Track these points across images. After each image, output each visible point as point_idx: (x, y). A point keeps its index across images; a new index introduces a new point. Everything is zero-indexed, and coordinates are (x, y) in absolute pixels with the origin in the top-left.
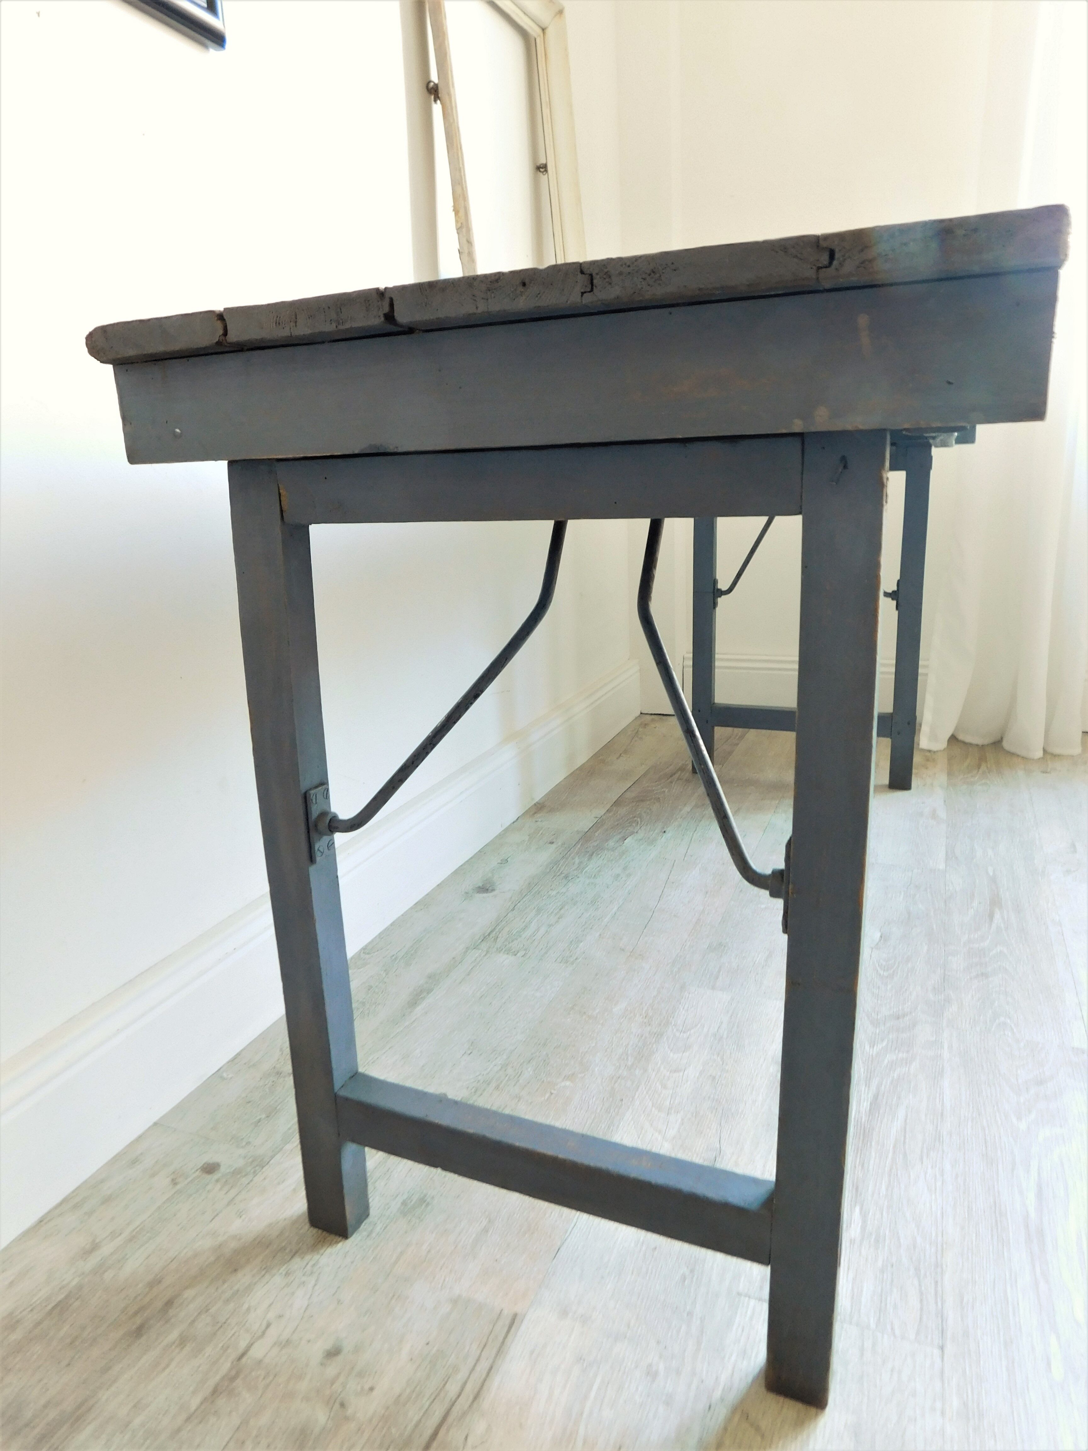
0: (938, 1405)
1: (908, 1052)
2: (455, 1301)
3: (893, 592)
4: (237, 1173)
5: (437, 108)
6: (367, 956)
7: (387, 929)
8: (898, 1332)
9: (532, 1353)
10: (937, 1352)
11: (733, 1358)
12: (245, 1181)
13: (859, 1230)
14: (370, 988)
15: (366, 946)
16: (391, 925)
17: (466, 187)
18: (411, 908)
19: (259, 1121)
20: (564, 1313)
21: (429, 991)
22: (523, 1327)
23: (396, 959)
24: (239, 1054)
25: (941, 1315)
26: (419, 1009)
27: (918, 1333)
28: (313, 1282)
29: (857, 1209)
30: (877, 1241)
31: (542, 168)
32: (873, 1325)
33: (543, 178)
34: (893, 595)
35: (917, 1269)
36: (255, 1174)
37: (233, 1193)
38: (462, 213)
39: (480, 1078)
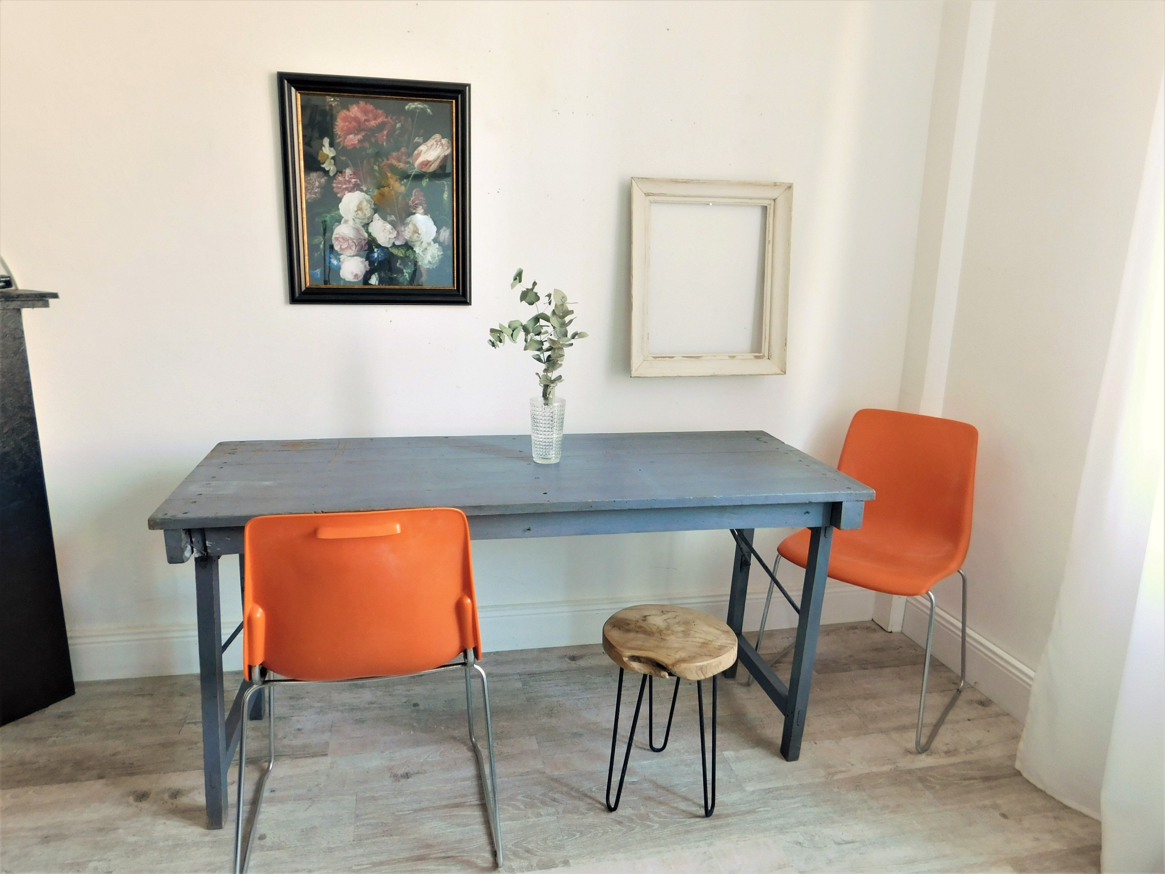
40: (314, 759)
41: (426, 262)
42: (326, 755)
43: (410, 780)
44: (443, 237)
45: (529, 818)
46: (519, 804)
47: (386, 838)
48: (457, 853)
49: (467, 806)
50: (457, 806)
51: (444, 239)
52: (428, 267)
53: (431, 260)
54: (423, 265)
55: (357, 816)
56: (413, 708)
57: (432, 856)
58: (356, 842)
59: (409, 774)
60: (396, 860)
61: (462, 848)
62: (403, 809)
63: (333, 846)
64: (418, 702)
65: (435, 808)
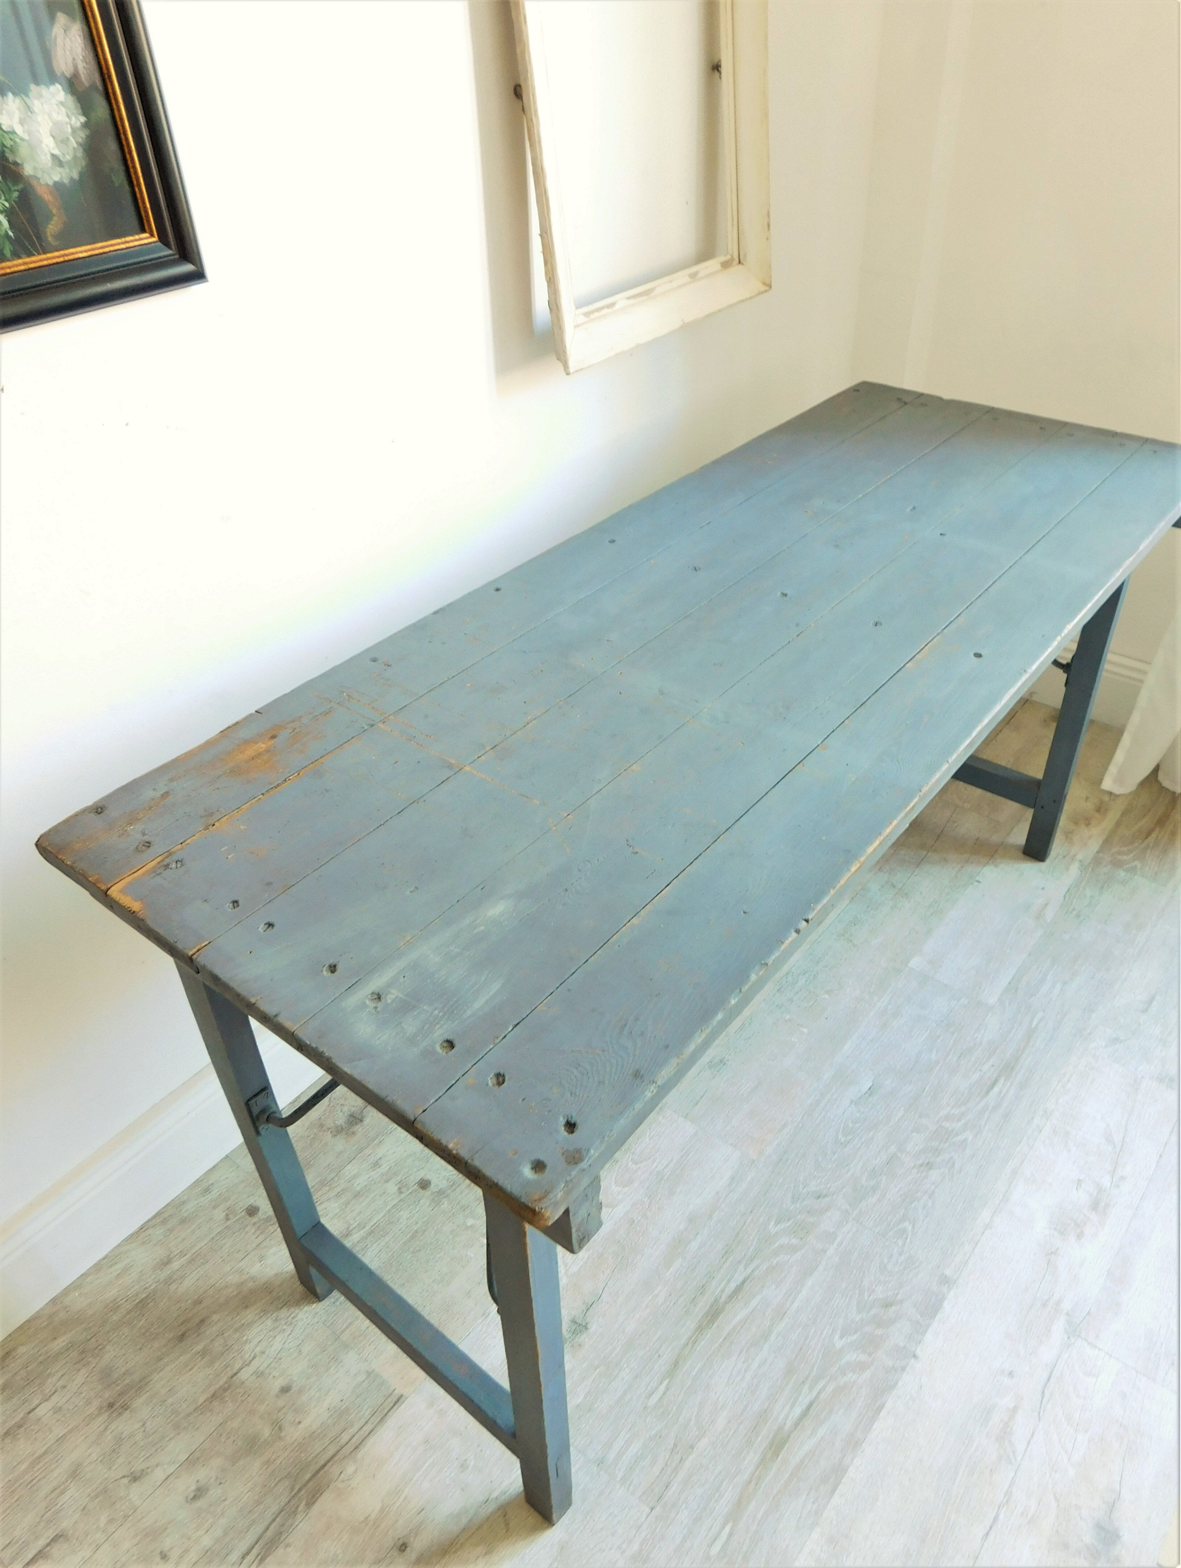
0: (625, 1545)
2: (369, 1374)
4: (268, 1220)
8: (632, 1488)
9: (400, 1427)
12: (271, 1229)
20: (431, 1404)
22: (404, 1405)
25: (668, 1485)
27: (645, 1493)
28: (289, 1331)
30: (663, 1414)
35: (676, 1446)
37: (259, 1239)
40: (393, 1421)
41: (45, 160)
42: (399, 1400)
43: (593, 1328)
44: (70, 61)
45: (824, 1251)
46: (784, 1240)
47: (691, 1458)
48: (811, 1389)
49: (726, 1303)
50: (714, 1314)
51: (76, 67)
52: (57, 178)
53: (56, 152)
54: (39, 176)
55: (600, 1462)
56: (427, 1193)
57: (787, 1427)
58: (658, 1508)
59: (579, 1321)
60: (750, 1482)
61: (807, 1378)
62: (649, 1388)
63: (636, 1547)
64: (421, 1175)
65: (690, 1345)
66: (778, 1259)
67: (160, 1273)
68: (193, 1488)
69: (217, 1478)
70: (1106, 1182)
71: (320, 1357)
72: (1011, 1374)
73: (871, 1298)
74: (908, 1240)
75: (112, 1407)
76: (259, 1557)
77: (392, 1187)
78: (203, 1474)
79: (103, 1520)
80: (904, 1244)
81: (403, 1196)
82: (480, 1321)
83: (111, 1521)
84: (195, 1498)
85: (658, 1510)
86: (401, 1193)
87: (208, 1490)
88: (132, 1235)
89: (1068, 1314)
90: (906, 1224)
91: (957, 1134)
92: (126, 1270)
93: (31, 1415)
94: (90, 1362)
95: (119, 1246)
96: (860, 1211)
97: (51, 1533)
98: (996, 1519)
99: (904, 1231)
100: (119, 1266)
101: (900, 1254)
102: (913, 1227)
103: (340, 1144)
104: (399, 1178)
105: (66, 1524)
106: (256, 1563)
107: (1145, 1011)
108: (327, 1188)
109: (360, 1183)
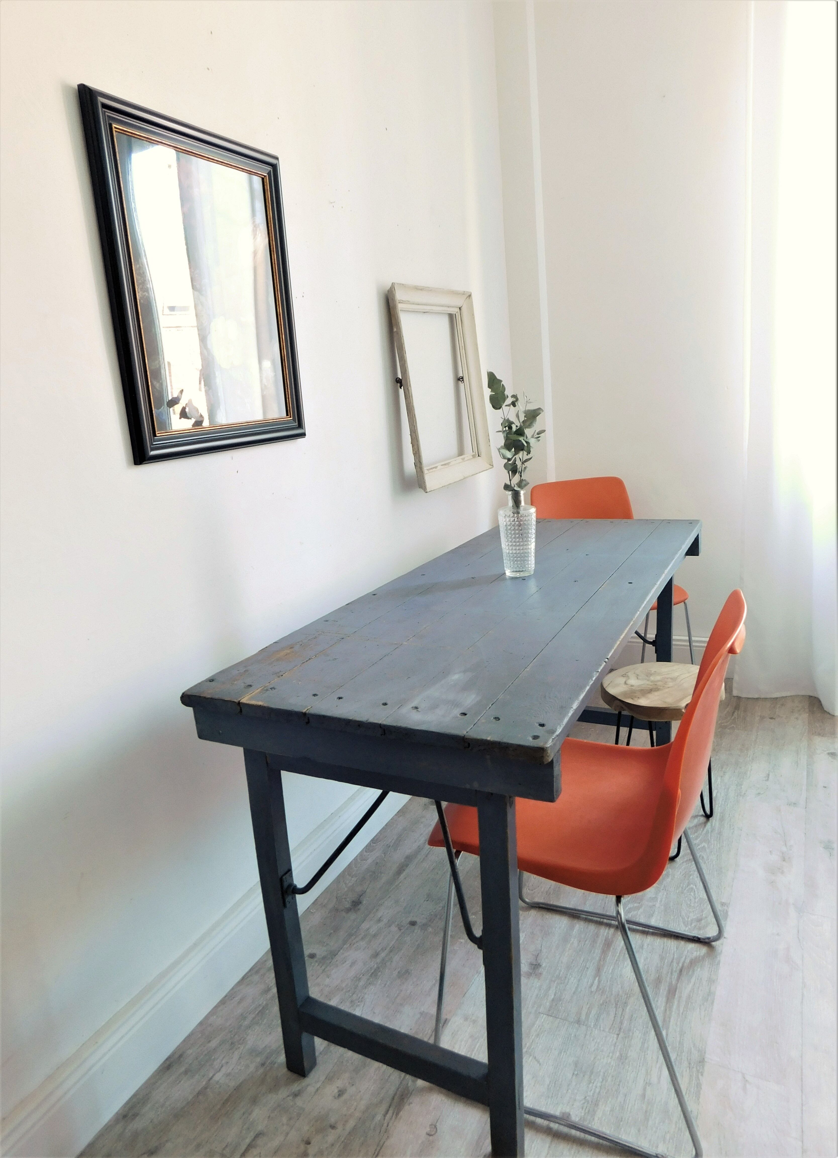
0: (611, 1054)
1: (639, 903)
2: (421, 1014)
3: (654, 641)
4: (324, 958)
5: (401, 391)
6: (374, 845)
7: (383, 828)
8: (602, 1029)
9: (453, 1033)
10: (615, 1036)
11: (533, 1037)
12: (328, 962)
13: (595, 988)
14: (377, 863)
15: (373, 838)
16: (386, 825)
17: (418, 435)
18: (396, 815)
19: (331, 933)
20: (466, 1019)
21: (407, 866)
22: (449, 1024)
23: (389, 846)
24: (316, 900)
25: (621, 1023)
26: (402, 876)
27: (610, 1029)
28: (363, 1005)
29: (597, 978)
30: (602, 992)
31: (461, 379)
32: (592, 1026)
33: (461, 385)
34: (653, 643)
35: (616, 1005)
36: (332, 959)
37: (323, 968)
38: (416, 447)
39: (432, 913)
43: (544, 965)
45: (654, 906)
46: (630, 906)
49: (612, 938)
50: (608, 944)
56: (416, 927)
57: (674, 983)
58: (621, 1034)
59: (535, 963)
60: (666, 1010)
61: (673, 959)
62: (589, 983)
63: (618, 1054)
64: (409, 919)
65: (602, 960)
66: (631, 914)
67: (266, 996)
68: (336, 1091)
69: (350, 1083)
70: (784, 849)
71: (387, 1012)
72: (778, 934)
73: (689, 919)
74: (696, 892)
75: (264, 1065)
76: (395, 1114)
77: (394, 928)
78: (339, 1083)
79: (284, 1120)
80: (694, 894)
81: (402, 931)
82: (476, 976)
83: (290, 1119)
84: (339, 1096)
85: (621, 1035)
86: (400, 930)
87: (346, 1090)
88: (239, 982)
89: (793, 904)
90: (692, 886)
91: (699, 845)
92: (242, 1000)
93: (211, 1081)
94: (239, 1047)
95: (233, 989)
96: (664, 885)
97: (252, 1135)
98: (803, 995)
99: (692, 888)
100: (237, 999)
101: (695, 898)
102: (696, 886)
103: (352, 916)
104: (396, 923)
105: (260, 1128)
106: (394, 1116)
107: (768, 780)
108: (354, 937)
109: (372, 931)
